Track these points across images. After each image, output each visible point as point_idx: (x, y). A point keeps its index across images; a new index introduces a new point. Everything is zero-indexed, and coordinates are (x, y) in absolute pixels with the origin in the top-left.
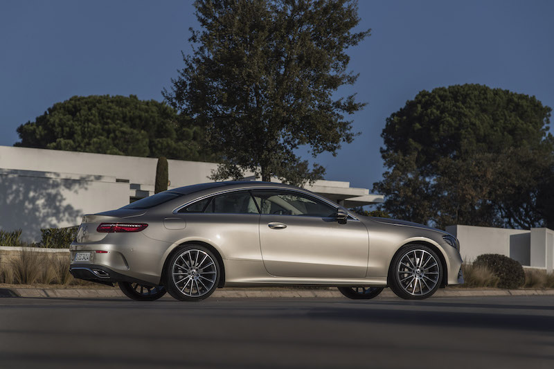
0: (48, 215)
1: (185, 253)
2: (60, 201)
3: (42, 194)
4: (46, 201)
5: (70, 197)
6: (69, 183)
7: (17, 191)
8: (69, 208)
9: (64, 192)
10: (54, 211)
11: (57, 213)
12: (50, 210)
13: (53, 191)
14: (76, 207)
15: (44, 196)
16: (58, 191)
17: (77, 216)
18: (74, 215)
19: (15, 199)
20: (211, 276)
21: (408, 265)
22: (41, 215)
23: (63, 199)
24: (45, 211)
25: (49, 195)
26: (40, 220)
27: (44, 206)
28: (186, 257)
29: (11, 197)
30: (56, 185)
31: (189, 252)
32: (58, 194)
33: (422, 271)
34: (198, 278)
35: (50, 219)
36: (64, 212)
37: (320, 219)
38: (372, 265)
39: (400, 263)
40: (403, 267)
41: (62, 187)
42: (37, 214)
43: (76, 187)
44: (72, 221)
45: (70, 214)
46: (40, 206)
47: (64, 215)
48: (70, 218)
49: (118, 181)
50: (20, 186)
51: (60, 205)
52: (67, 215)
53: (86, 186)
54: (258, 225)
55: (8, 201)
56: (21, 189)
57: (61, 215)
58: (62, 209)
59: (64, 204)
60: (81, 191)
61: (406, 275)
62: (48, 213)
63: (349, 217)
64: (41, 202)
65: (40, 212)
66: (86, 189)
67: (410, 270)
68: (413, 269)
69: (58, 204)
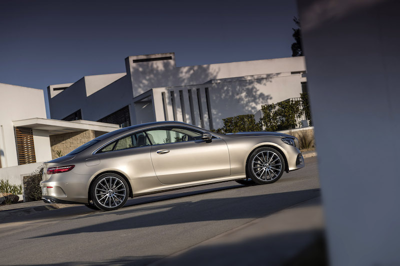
0: (249, 102)
1: (102, 180)
2: (256, 92)
3: (243, 90)
4: (247, 93)
5: (261, 89)
6: (259, 80)
7: (227, 90)
8: (262, 95)
9: (257, 86)
10: (253, 99)
11: (254, 100)
12: (250, 99)
13: (250, 87)
14: (266, 94)
15: (245, 91)
16: (253, 86)
17: (268, 99)
18: (266, 99)
19: (226, 95)
20: (122, 192)
21: (259, 162)
22: (245, 102)
23: (257, 91)
24: (247, 99)
25: (248, 89)
26: (244, 105)
27: (246, 97)
28: (103, 182)
29: (224, 95)
30: (251, 82)
31: (104, 179)
32: (253, 88)
33: (269, 164)
34: (114, 195)
35: (251, 104)
36: (259, 98)
37: (193, 142)
38: (234, 166)
39: (253, 162)
40: (255, 164)
41: (256, 83)
42: (242, 102)
43: (264, 81)
44: (265, 102)
45: (263, 99)
46: (243, 97)
47: (259, 100)
48: (263, 101)
49: (292, 73)
50: (229, 87)
51: (256, 94)
52: (261, 100)
53: (270, 80)
54: (149, 154)
55: (222, 97)
56: (229, 88)
57: (257, 100)
58: (257, 96)
59: (258, 93)
60: (268, 83)
61: (259, 169)
62: (249, 100)
63: (213, 137)
64: (244, 94)
65: (244, 101)
66: (271, 81)
67: (261, 165)
68: (263, 165)
69: (254, 94)
